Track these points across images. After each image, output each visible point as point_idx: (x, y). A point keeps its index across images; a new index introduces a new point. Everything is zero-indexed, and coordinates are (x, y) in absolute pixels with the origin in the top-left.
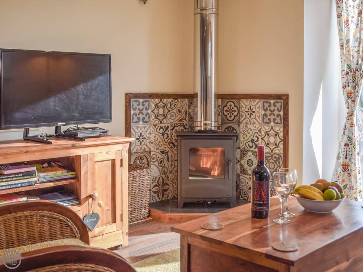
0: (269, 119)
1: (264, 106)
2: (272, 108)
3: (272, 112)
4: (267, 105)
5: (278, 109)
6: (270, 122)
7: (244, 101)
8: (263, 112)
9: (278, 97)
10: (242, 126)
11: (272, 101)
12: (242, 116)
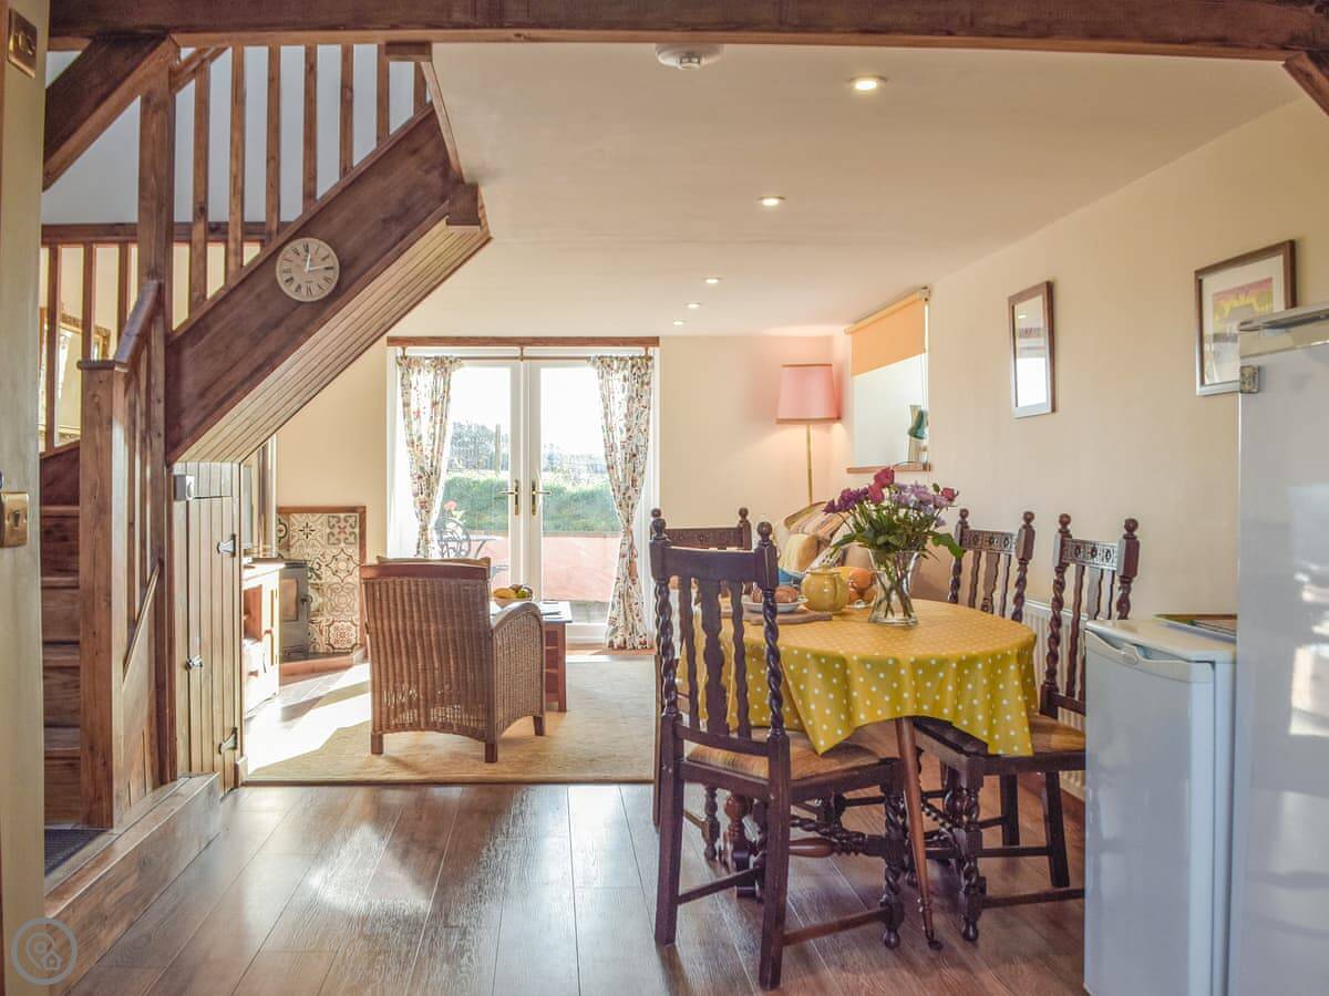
0: (338, 539)
1: (329, 522)
2: (342, 524)
3: (342, 530)
4: (333, 521)
5: (351, 525)
6: (340, 542)
7: (296, 516)
8: (328, 530)
9: (352, 510)
10: (292, 550)
11: (342, 515)
12: (293, 537)
